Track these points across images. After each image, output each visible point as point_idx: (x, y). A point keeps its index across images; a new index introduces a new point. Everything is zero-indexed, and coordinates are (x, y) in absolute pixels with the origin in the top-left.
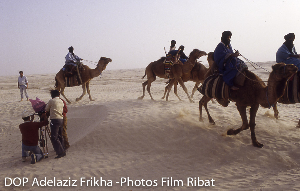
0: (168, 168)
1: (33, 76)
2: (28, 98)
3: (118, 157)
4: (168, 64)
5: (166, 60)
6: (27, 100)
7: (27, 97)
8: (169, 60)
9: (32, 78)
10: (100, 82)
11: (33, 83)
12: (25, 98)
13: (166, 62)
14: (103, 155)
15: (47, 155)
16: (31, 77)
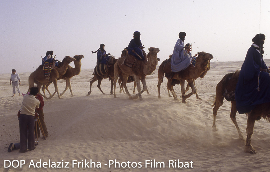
0: (143, 152)
1: (23, 74)
2: (19, 94)
3: (100, 144)
4: (47, 69)
5: (45, 67)
6: (19, 96)
7: (19, 92)
8: (47, 67)
9: (23, 76)
10: (84, 79)
11: (24, 81)
12: (17, 94)
13: (45, 69)
14: (86, 142)
15: (38, 142)
16: (22, 74)
